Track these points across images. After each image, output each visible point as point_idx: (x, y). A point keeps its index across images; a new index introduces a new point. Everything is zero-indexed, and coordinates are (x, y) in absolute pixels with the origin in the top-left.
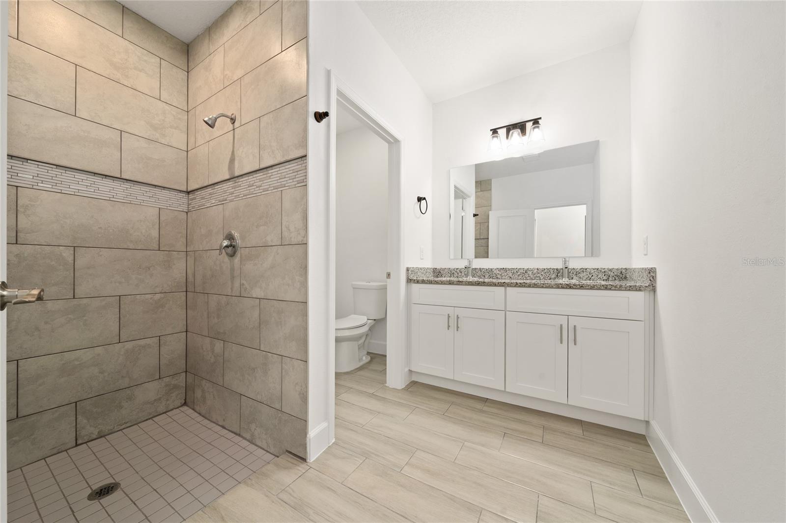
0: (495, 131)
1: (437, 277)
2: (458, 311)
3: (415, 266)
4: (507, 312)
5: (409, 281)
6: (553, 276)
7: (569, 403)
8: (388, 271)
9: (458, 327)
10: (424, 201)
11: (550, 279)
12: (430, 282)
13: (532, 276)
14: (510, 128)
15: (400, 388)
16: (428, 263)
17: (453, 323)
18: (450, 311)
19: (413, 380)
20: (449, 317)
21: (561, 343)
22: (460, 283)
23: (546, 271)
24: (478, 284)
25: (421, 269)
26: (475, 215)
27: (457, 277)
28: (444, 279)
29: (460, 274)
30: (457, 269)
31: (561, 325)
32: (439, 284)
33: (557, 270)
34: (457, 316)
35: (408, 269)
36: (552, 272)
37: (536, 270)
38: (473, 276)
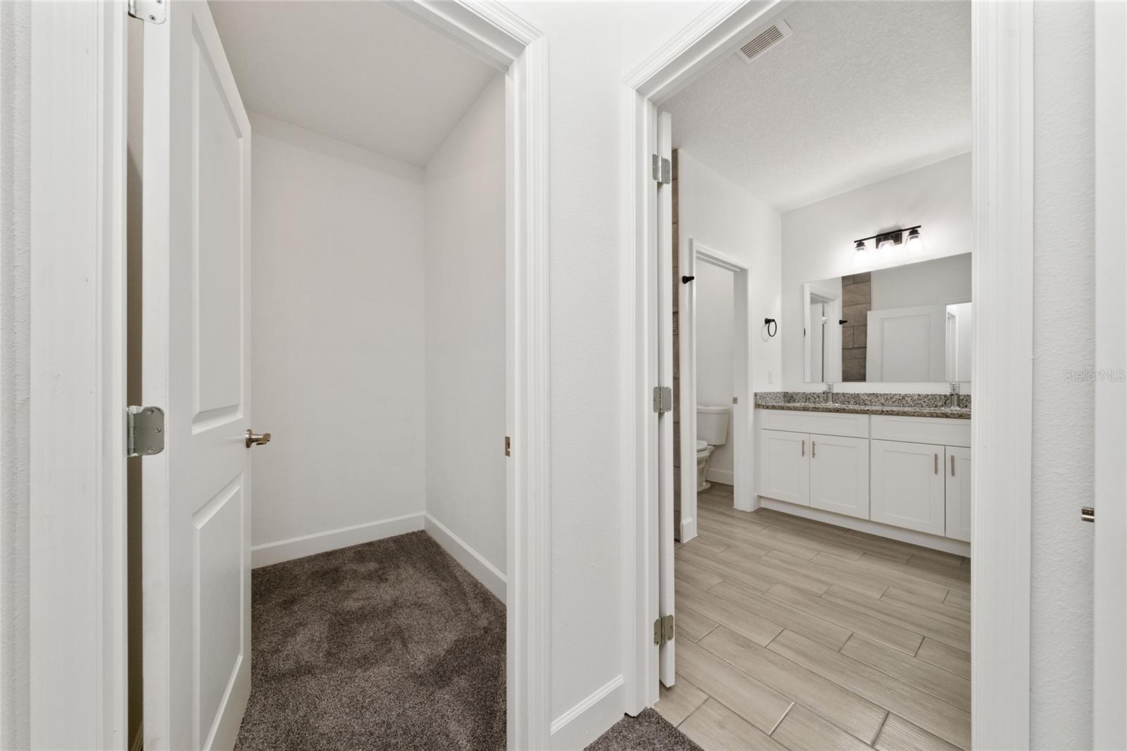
0: (860, 244)
1: (789, 401)
2: (813, 438)
3: (763, 391)
4: (872, 440)
5: (757, 406)
6: (940, 404)
7: (947, 536)
8: (735, 396)
9: (814, 454)
10: (773, 323)
11: (936, 406)
12: (782, 408)
13: (911, 403)
14: (881, 238)
15: (749, 511)
16: (777, 387)
17: (808, 449)
18: (806, 437)
19: (762, 506)
20: (803, 443)
21: (936, 473)
22: (815, 409)
23: (929, 397)
24: (838, 411)
25: (770, 393)
26: (841, 322)
27: (814, 402)
28: (797, 405)
29: (817, 399)
30: (814, 394)
31: (936, 456)
32: (792, 410)
33: (945, 396)
34: (813, 442)
35: (756, 395)
36: (938, 399)
37: (917, 397)
38: (834, 402)
